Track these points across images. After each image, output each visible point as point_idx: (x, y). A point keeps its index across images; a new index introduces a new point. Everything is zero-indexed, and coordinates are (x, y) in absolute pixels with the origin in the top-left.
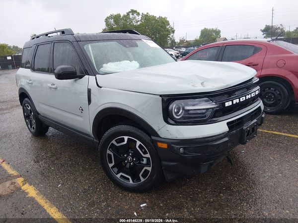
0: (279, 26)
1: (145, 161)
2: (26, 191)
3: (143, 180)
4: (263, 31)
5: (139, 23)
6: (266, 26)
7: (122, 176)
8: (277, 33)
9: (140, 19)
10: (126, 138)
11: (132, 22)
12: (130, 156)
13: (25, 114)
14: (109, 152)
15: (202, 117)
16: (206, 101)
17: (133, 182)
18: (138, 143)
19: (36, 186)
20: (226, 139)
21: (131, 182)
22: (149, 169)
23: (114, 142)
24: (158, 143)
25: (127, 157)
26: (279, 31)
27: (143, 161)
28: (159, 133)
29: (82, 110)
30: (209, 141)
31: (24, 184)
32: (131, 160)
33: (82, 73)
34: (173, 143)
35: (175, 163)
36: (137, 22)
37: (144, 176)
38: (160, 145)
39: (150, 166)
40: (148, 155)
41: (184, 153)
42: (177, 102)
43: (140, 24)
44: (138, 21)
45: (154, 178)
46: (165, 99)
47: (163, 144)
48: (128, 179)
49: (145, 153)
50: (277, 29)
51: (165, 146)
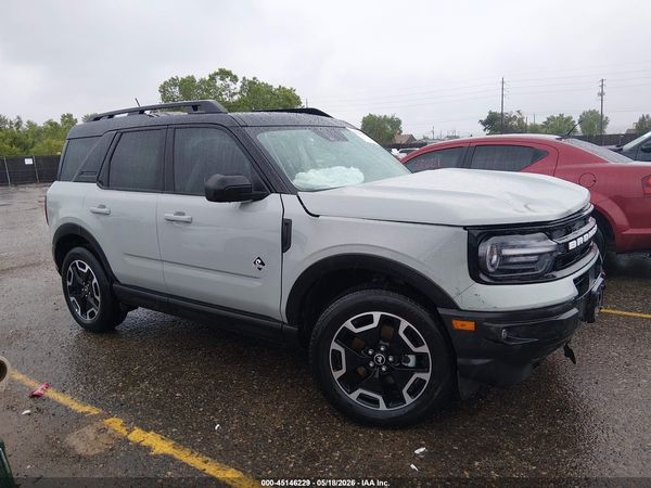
0: (515, 113)
1: (412, 363)
2: (143, 444)
3: (409, 400)
4: (484, 123)
5: (236, 98)
6: (490, 113)
7: (361, 397)
8: (511, 127)
9: (238, 89)
10: (377, 315)
11: (221, 95)
12: (382, 352)
13: (69, 284)
14: (334, 346)
15: (533, 270)
16: (539, 240)
17: (387, 406)
18: (404, 324)
19: (163, 431)
20: (574, 311)
21: (383, 406)
22: (426, 377)
23: (348, 324)
24: (454, 322)
25: (374, 354)
26: (515, 123)
27: (408, 361)
28: (457, 301)
29: (262, 264)
30: (551, 315)
31: (130, 431)
32: (382, 361)
33: (262, 189)
34: (488, 320)
35: (487, 361)
36: (232, 96)
37: (412, 393)
38: (458, 324)
39: (428, 371)
40: (425, 349)
41: (507, 339)
42: (494, 240)
43: (240, 101)
44: (235, 94)
45: (436, 394)
46: (476, 233)
47: (465, 323)
48: (376, 402)
49: (417, 343)
50: (510, 119)
51: (470, 326)
